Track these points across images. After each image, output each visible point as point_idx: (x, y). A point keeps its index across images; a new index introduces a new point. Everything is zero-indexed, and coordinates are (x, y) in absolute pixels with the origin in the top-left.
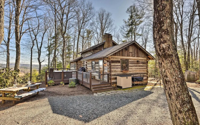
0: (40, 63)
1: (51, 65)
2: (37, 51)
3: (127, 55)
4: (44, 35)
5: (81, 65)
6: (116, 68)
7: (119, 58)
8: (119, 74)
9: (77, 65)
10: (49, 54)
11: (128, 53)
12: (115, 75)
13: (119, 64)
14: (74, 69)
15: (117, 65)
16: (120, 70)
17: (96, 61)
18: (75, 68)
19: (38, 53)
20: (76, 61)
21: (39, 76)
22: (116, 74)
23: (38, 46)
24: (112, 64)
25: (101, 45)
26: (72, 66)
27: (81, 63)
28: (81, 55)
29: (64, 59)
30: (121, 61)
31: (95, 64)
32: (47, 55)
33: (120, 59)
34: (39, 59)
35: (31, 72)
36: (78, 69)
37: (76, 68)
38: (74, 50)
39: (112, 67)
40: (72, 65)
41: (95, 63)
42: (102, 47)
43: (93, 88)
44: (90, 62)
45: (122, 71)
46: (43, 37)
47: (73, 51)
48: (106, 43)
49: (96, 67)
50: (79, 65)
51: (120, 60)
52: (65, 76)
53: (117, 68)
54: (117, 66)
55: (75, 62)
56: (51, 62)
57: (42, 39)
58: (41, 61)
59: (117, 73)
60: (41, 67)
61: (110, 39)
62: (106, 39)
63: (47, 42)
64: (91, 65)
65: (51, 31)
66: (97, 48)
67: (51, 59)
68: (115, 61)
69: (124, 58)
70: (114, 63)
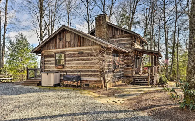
3: (63, 46)
6: (50, 63)
11: (64, 43)
13: (53, 59)
15: (51, 60)
16: (54, 65)
22: (49, 70)
24: (46, 59)
30: (55, 55)
33: (54, 52)
54: (51, 61)
59: (51, 69)
68: (49, 55)
69: (59, 51)
70: (48, 58)
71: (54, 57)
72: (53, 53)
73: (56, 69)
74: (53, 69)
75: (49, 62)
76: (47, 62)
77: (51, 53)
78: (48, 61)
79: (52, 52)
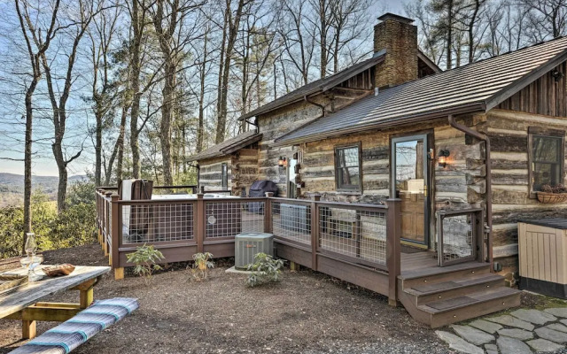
0: (62, 166)
1: (108, 174)
2: (51, 113)
3: (558, 107)
4: (76, 44)
5: (254, 171)
6: (509, 176)
7: (522, 121)
8: (522, 212)
9: (238, 169)
10: (99, 130)
11: (561, 96)
12: (504, 217)
13: (523, 157)
14: (220, 188)
15: (515, 162)
16: (525, 189)
17: (369, 146)
18: (225, 183)
19: (56, 121)
20: (233, 153)
21: (63, 220)
22: (507, 212)
23: (55, 89)
24: (494, 155)
25: (366, 71)
26: (208, 177)
27: (255, 161)
28: (256, 123)
29: (168, 146)
30: (530, 140)
31: (361, 162)
32: (91, 133)
33: (526, 125)
34: (57, 148)
35: (27, 204)
36: (244, 189)
37: (231, 184)
38: (201, 110)
39: (493, 171)
40: (206, 173)
41: (361, 152)
42: (367, 83)
43: (423, 299)
44: (328, 149)
45: (536, 198)
46: (73, 56)
47: (197, 114)
48: (391, 61)
49: (367, 178)
50: (244, 171)
51: (524, 133)
52: (212, 220)
53: (515, 177)
54: (515, 165)
55: (226, 157)
56: (108, 162)
57: (71, 63)
58: (66, 157)
59: (511, 207)
60: (68, 182)
61: (407, 41)
62: (391, 42)
63: (90, 77)
64: (331, 167)
65: (107, 33)
66: (345, 84)
67: (107, 152)
68: (506, 136)
69: (545, 124)
70: (501, 151)
71: (524, 151)
72: (522, 129)
73: (532, 206)
74: (520, 207)
75: (506, 172)
76: (495, 168)
77: (516, 129)
78: (501, 164)
79: (520, 126)
